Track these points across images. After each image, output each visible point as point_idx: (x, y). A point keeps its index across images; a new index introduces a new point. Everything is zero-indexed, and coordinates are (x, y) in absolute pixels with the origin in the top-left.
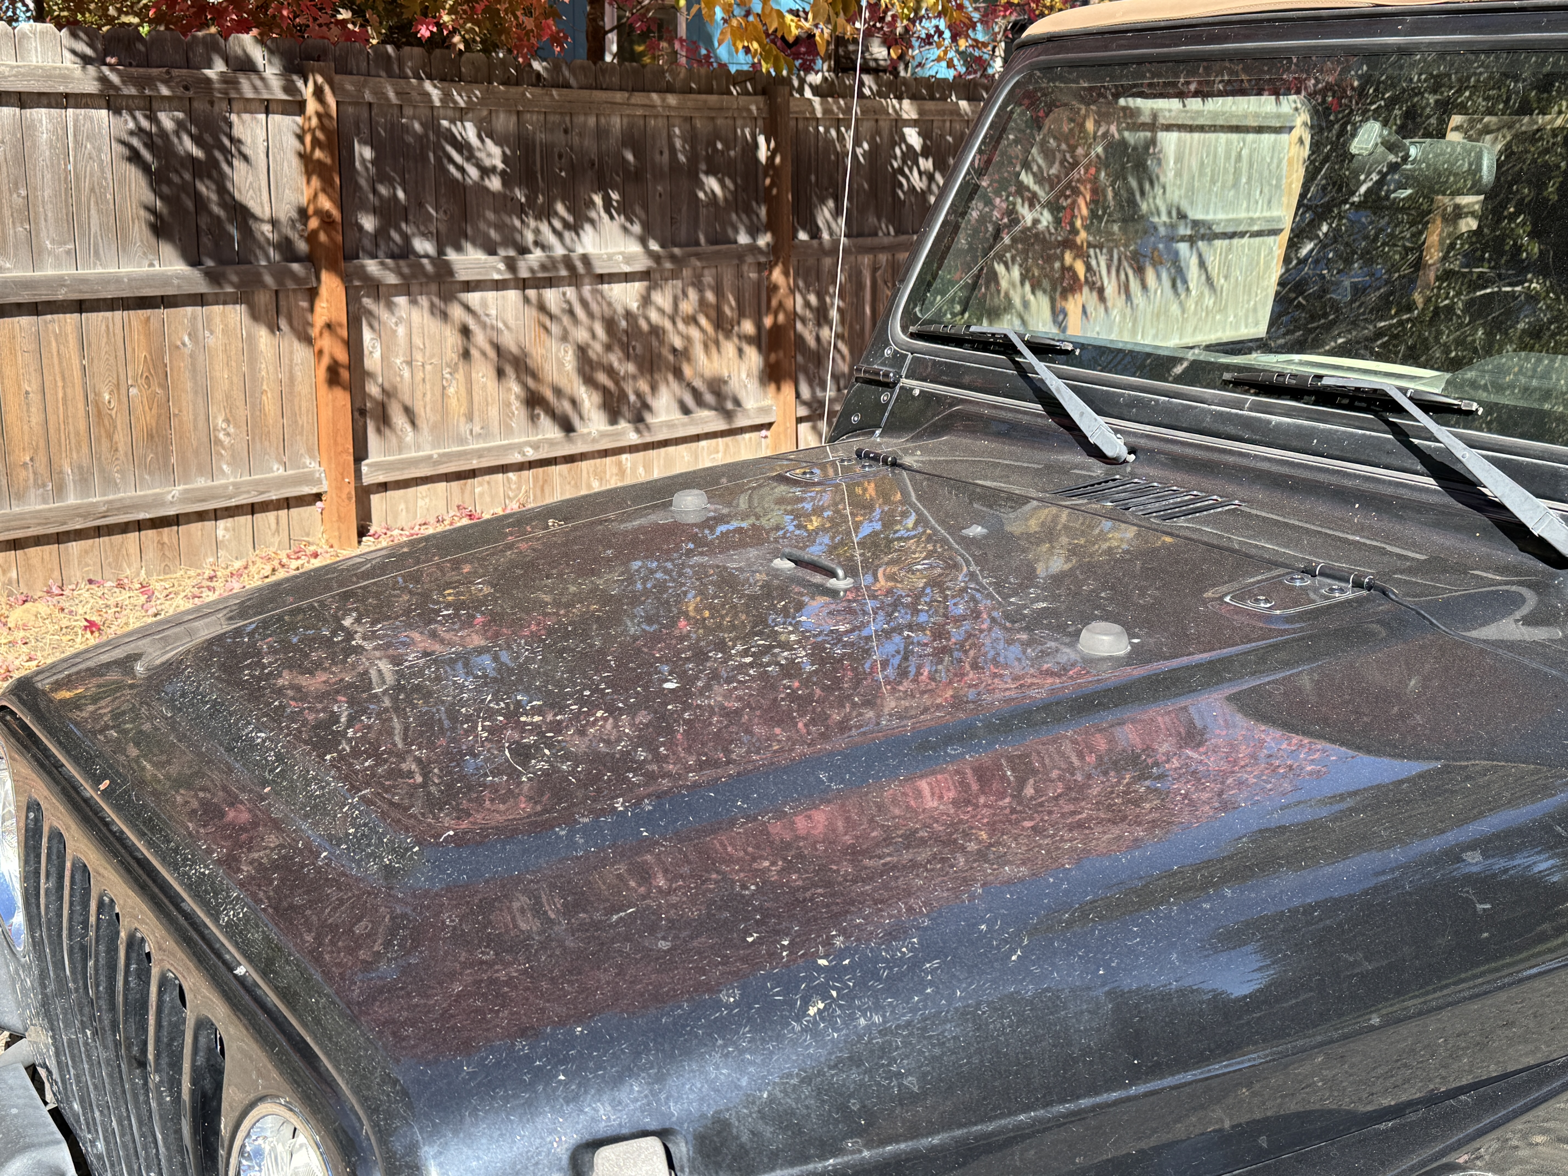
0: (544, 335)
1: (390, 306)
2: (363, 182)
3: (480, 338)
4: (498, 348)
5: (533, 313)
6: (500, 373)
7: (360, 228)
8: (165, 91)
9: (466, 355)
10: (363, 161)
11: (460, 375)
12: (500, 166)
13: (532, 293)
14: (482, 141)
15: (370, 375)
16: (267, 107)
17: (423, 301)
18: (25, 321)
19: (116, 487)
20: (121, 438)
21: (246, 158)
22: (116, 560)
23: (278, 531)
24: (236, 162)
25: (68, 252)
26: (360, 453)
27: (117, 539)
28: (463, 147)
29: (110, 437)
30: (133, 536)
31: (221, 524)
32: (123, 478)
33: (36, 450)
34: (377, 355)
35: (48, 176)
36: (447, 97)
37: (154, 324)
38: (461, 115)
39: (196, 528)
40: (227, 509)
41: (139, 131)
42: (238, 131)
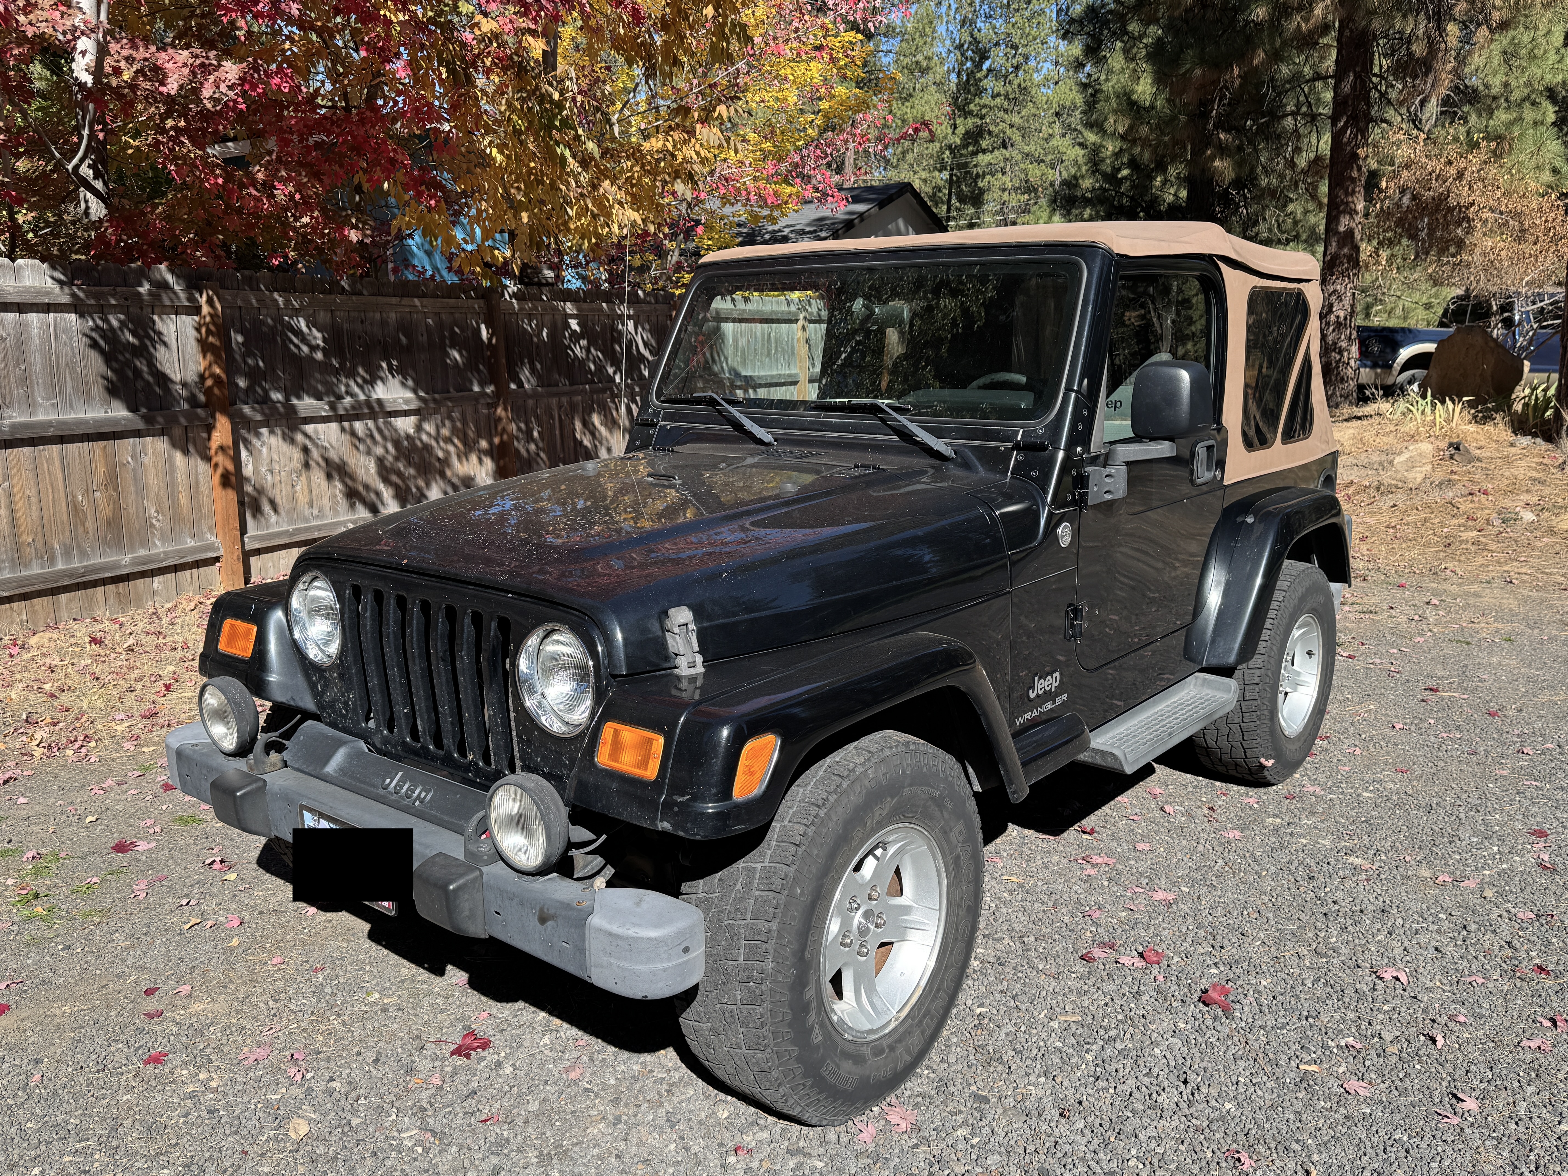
0: (355, 452)
1: (258, 435)
2: (238, 357)
3: (315, 454)
4: (327, 460)
5: (347, 438)
6: (329, 477)
7: (237, 385)
8: (113, 302)
9: (307, 465)
10: (237, 343)
11: (303, 478)
12: (322, 344)
13: (346, 424)
14: (310, 329)
15: (248, 480)
16: (177, 311)
17: (278, 431)
18: (26, 450)
19: (89, 558)
20: (90, 524)
21: (165, 344)
22: (90, 605)
23: (192, 582)
24: (158, 346)
25: (53, 405)
26: (243, 531)
27: (90, 591)
28: (298, 333)
29: (83, 525)
30: (100, 589)
31: (156, 579)
32: (93, 550)
33: (36, 534)
34: (250, 466)
35: (39, 356)
36: (287, 302)
37: (109, 450)
38: (296, 313)
39: (140, 583)
40: (159, 569)
41: (97, 328)
42: (160, 325)
